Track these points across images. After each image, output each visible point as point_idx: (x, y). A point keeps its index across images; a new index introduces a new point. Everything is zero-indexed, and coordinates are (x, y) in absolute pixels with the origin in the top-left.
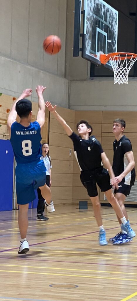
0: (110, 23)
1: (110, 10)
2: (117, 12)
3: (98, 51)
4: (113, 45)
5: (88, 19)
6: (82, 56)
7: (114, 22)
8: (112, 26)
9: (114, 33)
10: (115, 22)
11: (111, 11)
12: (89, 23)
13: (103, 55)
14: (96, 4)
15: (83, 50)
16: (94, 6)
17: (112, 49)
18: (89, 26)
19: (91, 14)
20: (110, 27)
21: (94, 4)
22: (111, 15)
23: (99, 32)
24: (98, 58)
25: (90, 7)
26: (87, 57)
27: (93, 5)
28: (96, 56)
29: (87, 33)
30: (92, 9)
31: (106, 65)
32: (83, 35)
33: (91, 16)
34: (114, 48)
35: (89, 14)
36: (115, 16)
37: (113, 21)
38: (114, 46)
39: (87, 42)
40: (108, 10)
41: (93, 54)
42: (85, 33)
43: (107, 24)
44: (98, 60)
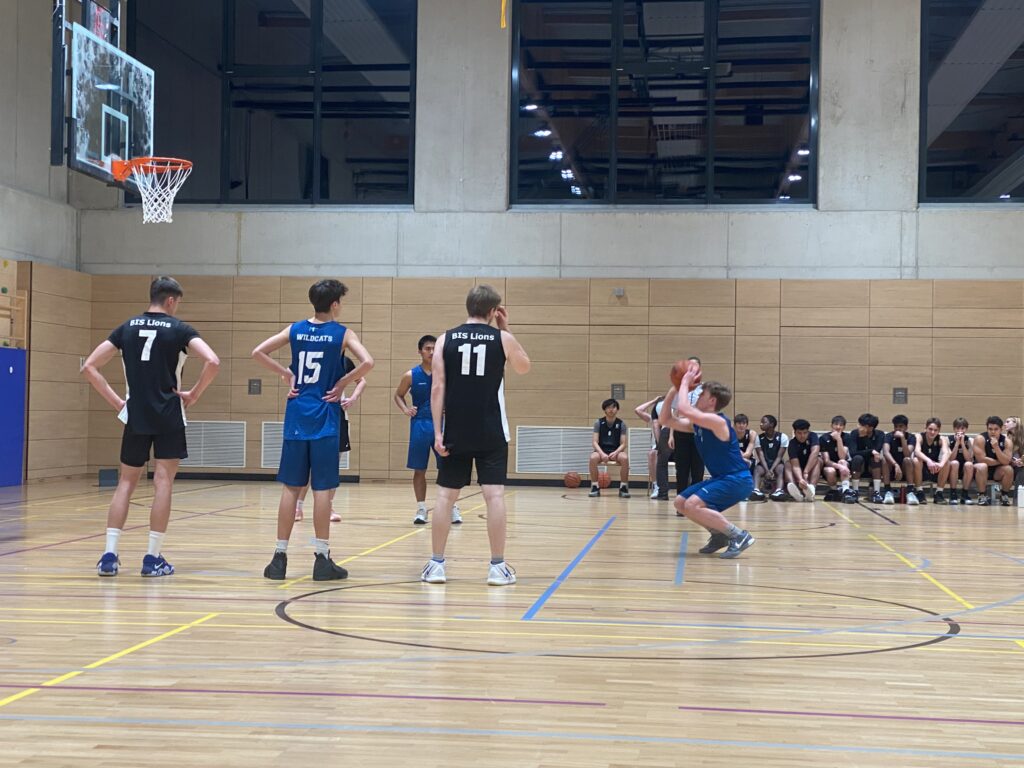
0: (135, 96)
1: (133, 68)
2: (152, 73)
3: (107, 154)
4: (142, 141)
5: (80, 88)
6: (69, 165)
7: (144, 93)
8: (140, 100)
9: (144, 114)
10: (148, 92)
11: (137, 69)
12: (82, 95)
13: (119, 162)
14: (100, 55)
15: (71, 150)
16: (96, 59)
17: (142, 149)
18: (83, 102)
19: (88, 76)
20: (136, 102)
21: (95, 54)
22: (138, 77)
23: (108, 115)
24: (107, 169)
25: (85, 62)
26: (80, 166)
27: (93, 57)
28: (102, 164)
29: (78, 116)
30: (90, 65)
31: (128, 182)
32: (70, 120)
33: (88, 82)
34: (145, 147)
35: (82, 76)
36: (146, 81)
37: (142, 90)
38: (146, 142)
39: (78, 136)
40: (129, 68)
41: (94, 159)
42: (74, 116)
43: (130, 96)
44: (107, 173)
